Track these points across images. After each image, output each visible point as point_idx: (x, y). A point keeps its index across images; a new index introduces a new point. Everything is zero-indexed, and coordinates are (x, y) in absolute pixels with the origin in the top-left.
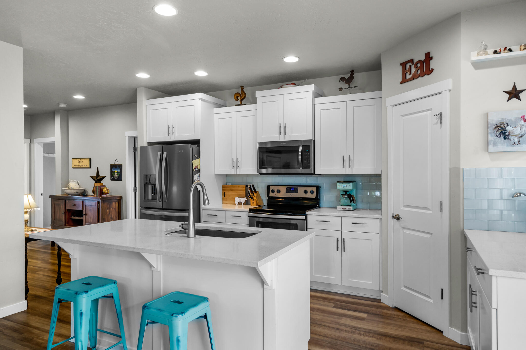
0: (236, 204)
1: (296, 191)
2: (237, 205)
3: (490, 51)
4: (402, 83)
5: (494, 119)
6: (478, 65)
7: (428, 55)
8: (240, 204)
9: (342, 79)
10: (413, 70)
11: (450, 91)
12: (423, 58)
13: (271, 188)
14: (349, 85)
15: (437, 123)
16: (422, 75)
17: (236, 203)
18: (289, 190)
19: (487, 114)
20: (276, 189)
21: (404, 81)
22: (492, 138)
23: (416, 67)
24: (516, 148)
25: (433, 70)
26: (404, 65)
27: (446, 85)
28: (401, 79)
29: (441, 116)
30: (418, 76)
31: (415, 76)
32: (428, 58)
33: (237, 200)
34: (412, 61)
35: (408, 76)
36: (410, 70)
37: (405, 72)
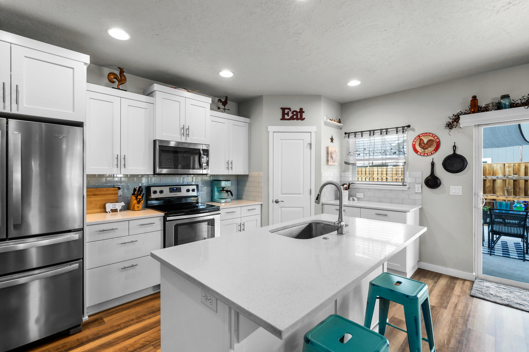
0: (107, 212)
1: (179, 190)
2: (110, 212)
3: (329, 119)
4: (281, 119)
5: (330, 150)
7: (301, 109)
8: (114, 211)
9: (220, 100)
10: (291, 115)
11: (315, 132)
12: (298, 110)
13: (153, 189)
14: (225, 106)
15: (307, 148)
16: (297, 119)
17: (108, 209)
18: (172, 190)
19: (328, 148)
20: (158, 189)
21: (283, 119)
22: (329, 158)
23: (293, 113)
24: (333, 164)
25: (304, 118)
26: (283, 109)
27: (313, 129)
28: (281, 117)
29: (311, 144)
30: (294, 119)
31: (292, 118)
32: (301, 111)
33: (109, 207)
34: (290, 109)
35: (286, 117)
36: (288, 114)
37: (284, 114)
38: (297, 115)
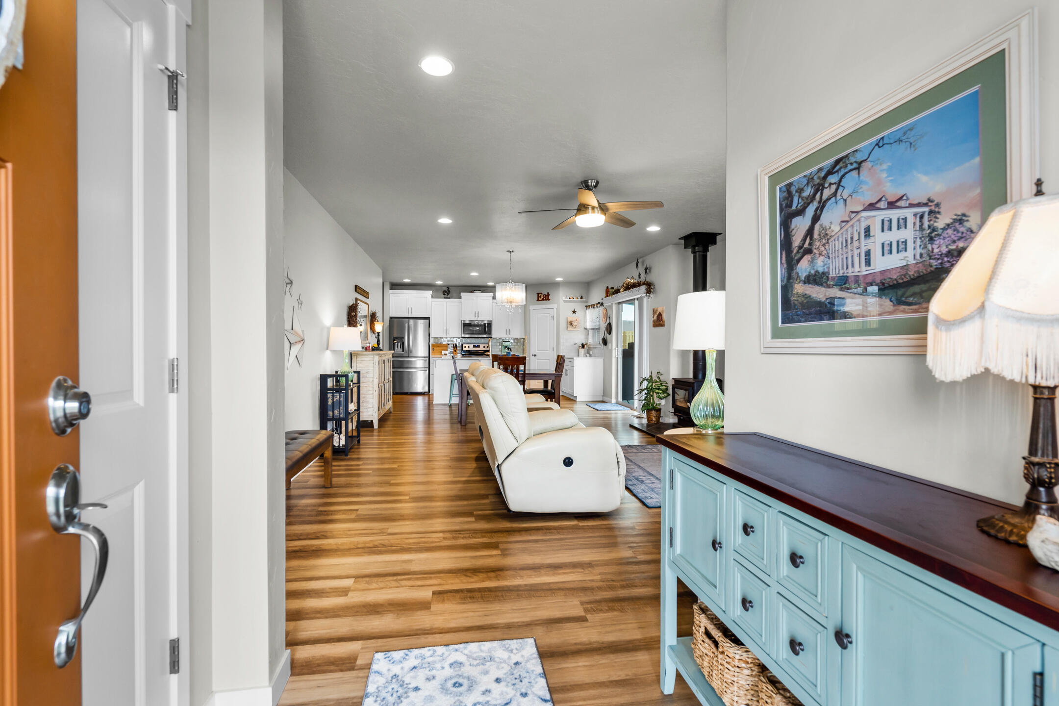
1: (478, 346)
3: (568, 298)
5: (569, 320)
6: (565, 301)
7: (548, 293)
8: (446, 354)
10: (542, 297)
11: (556, 308)
12: (546, 294)
13: (464, 345)
15: (551, 319)
16: (546, 300)
17: (443, 354)
18: (474, 346)
19: (567, 318)
20: (467, 346)
21: (538, 300)
22: (568, 326)
24: (574, 329)
25: (550, 299)
26: (538, 294)
27: (555, 306)
28: (537, 299)
29: (553, 317)
30: (544, 300)
31: (543, 300)
32: (548, 295)
33: (444, 352)
34: (542, 293)
35: (540, 299)
36: (541, 297)
37: (538, 297)
38: (546, 297)
